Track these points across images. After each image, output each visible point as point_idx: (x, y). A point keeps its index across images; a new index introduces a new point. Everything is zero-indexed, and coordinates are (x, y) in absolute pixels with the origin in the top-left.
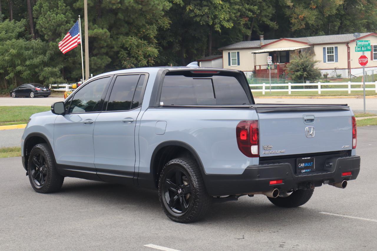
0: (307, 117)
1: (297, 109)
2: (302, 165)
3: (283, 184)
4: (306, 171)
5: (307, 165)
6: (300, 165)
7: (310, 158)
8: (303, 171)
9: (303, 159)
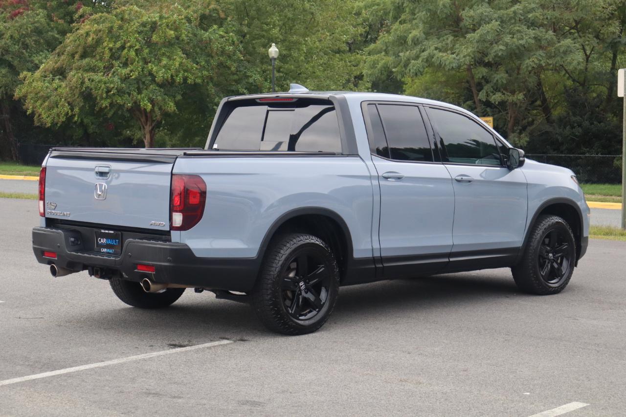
0: (100, 168)
1: (82, 154)
2: (103, 241)
3: (56, 259)
4: (108, 251)
5: (109, 242)
6: (100, 240)
7: (113, 232)
8: (103, 250)
9: (103, 231)
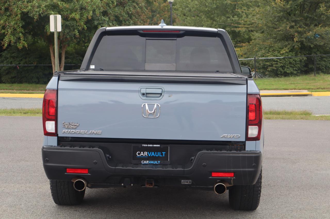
2: (144, 154)
3: (90, 174)
4: (152, 162)
6: (139, 154)
7: (159, 146)
8: (145, 162)
9: (144, 145)
